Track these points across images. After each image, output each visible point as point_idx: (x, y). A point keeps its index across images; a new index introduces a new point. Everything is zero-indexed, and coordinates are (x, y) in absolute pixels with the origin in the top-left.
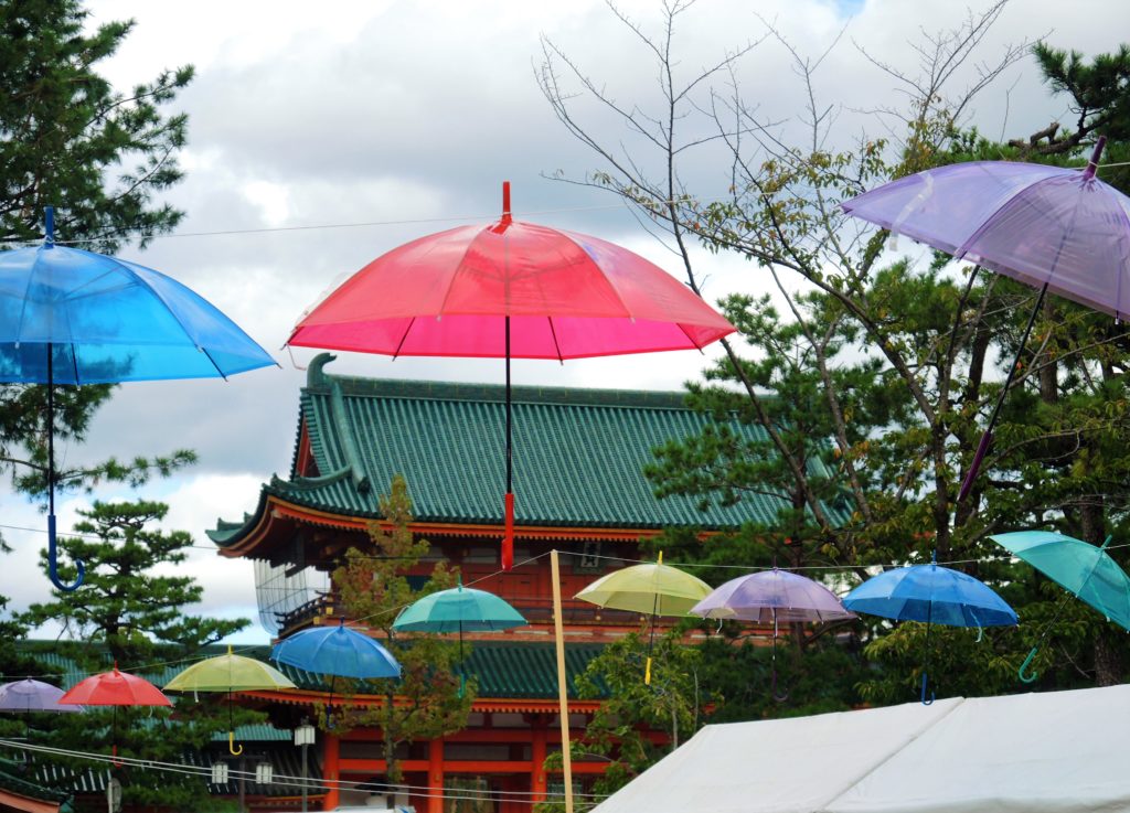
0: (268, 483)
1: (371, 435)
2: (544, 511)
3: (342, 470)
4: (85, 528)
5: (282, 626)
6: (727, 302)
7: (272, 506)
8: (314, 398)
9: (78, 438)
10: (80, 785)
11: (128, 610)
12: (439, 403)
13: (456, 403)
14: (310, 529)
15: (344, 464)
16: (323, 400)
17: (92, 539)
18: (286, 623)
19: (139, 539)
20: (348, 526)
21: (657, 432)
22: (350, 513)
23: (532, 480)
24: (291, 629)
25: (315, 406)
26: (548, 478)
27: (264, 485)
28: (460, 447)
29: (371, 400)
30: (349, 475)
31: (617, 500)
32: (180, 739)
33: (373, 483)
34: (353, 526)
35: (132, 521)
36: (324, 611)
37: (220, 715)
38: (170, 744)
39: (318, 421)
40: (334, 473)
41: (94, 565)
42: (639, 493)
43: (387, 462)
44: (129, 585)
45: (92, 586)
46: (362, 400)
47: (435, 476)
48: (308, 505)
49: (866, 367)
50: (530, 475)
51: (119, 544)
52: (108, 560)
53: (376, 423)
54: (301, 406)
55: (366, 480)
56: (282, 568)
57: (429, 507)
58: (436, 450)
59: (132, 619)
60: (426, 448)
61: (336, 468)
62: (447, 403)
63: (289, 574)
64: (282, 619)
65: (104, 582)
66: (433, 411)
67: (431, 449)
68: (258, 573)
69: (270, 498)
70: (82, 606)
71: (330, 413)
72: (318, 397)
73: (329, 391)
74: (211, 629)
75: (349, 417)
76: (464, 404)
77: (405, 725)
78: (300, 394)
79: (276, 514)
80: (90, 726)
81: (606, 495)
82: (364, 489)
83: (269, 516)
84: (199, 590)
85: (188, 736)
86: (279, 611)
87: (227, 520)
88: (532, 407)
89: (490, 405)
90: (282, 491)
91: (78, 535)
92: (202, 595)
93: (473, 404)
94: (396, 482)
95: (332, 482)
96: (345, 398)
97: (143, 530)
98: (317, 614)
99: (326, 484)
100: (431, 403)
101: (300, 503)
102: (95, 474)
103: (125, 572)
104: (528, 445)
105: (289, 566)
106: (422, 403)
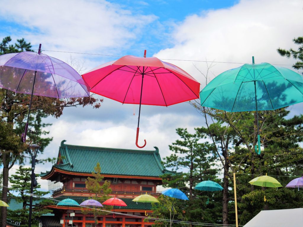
0: (54, 165)
1: (73, 156)
2: (107, 172)
3: (68, 163)
4: (17, 173)
5: (53, 193)
6: (178, 130)
7: (54, 169)
8: (62, 149)
9: (42, 153)
10: (15, 224)
11: (26, 189)
12: (86, 150)
13: (90, 151)
14: (61, 174)
15: (68, 161)
16: (64, 149)
17: (19, 175)
18: (54, 193)
19: (28, 175)
20: (69, 174)
21: (128, 157)
22: (69, 171)
23: (105, 166)
24: (55, 194)
25: (62, 150)
26: (108, 165)
27: (53, 165)
28: (90, 159)
29: (73, 149)
30: (69, 164)
31: (121, 170)
32: (36, 215)
33: (74, 166)
34: (70, 174)
35: (27, 172)
36: (63, 190)
37: (44, 211)
38: (34, 216)
39: (63, 153)
40: (66, 163)
41: (19, 180)
42: (125, 169)
43: (76, 161)
44: (27, 184)
45: (19, 184)
46: (71, 149)
47: (86, 164)
48: (61, 169)
49: (205, 143)
50: (104, 164)
51: (24, 177)
52: (22, 179)
53: (74, 154)
54: (59, 150)
55: (73, 165)
56: (53, 182)
57: (85, 170)
58: (86, 160)
59: (27, 191)
60: (84, 159)
61: (66, 162)
62: (88, 150)
63: (55, 183)
64: (53, 192)
65: (21, 184)
66: (85, 152)
67: (85, 159)
68: (49, 183)
69: (54, 168)
70: (17, 188)
71: (65, 151)
72: (63, 149)
73: (65, 147)
74: (42, 193)
75: (69, 152)
76: (91, 151)
77: (99, 213)
78: (59, 148)
79: (55, 171)
80: (18, 212)
81: (119, 169)
82: (72, 167)
83: (53, 171)
84: (40, 186)
85: (37, 215)
86: (53, 190)
87: (43, 172)
88: (104, 152)
89: (96, 151)
90: (56, 166)
91: (16, 174)
92: (41, 187)
93: (93, 151)
94: (98, 164)
95: (66, 165)
96: (68, 149)
97: (29, 173)
98: (62, 191)
99: (65, 165)
100: (85, 150)
101: (60, 169)
102: (46, 160)
103: (25, 182)
104: (104, 159)
105: (55, 182)
106: (83, 150)
